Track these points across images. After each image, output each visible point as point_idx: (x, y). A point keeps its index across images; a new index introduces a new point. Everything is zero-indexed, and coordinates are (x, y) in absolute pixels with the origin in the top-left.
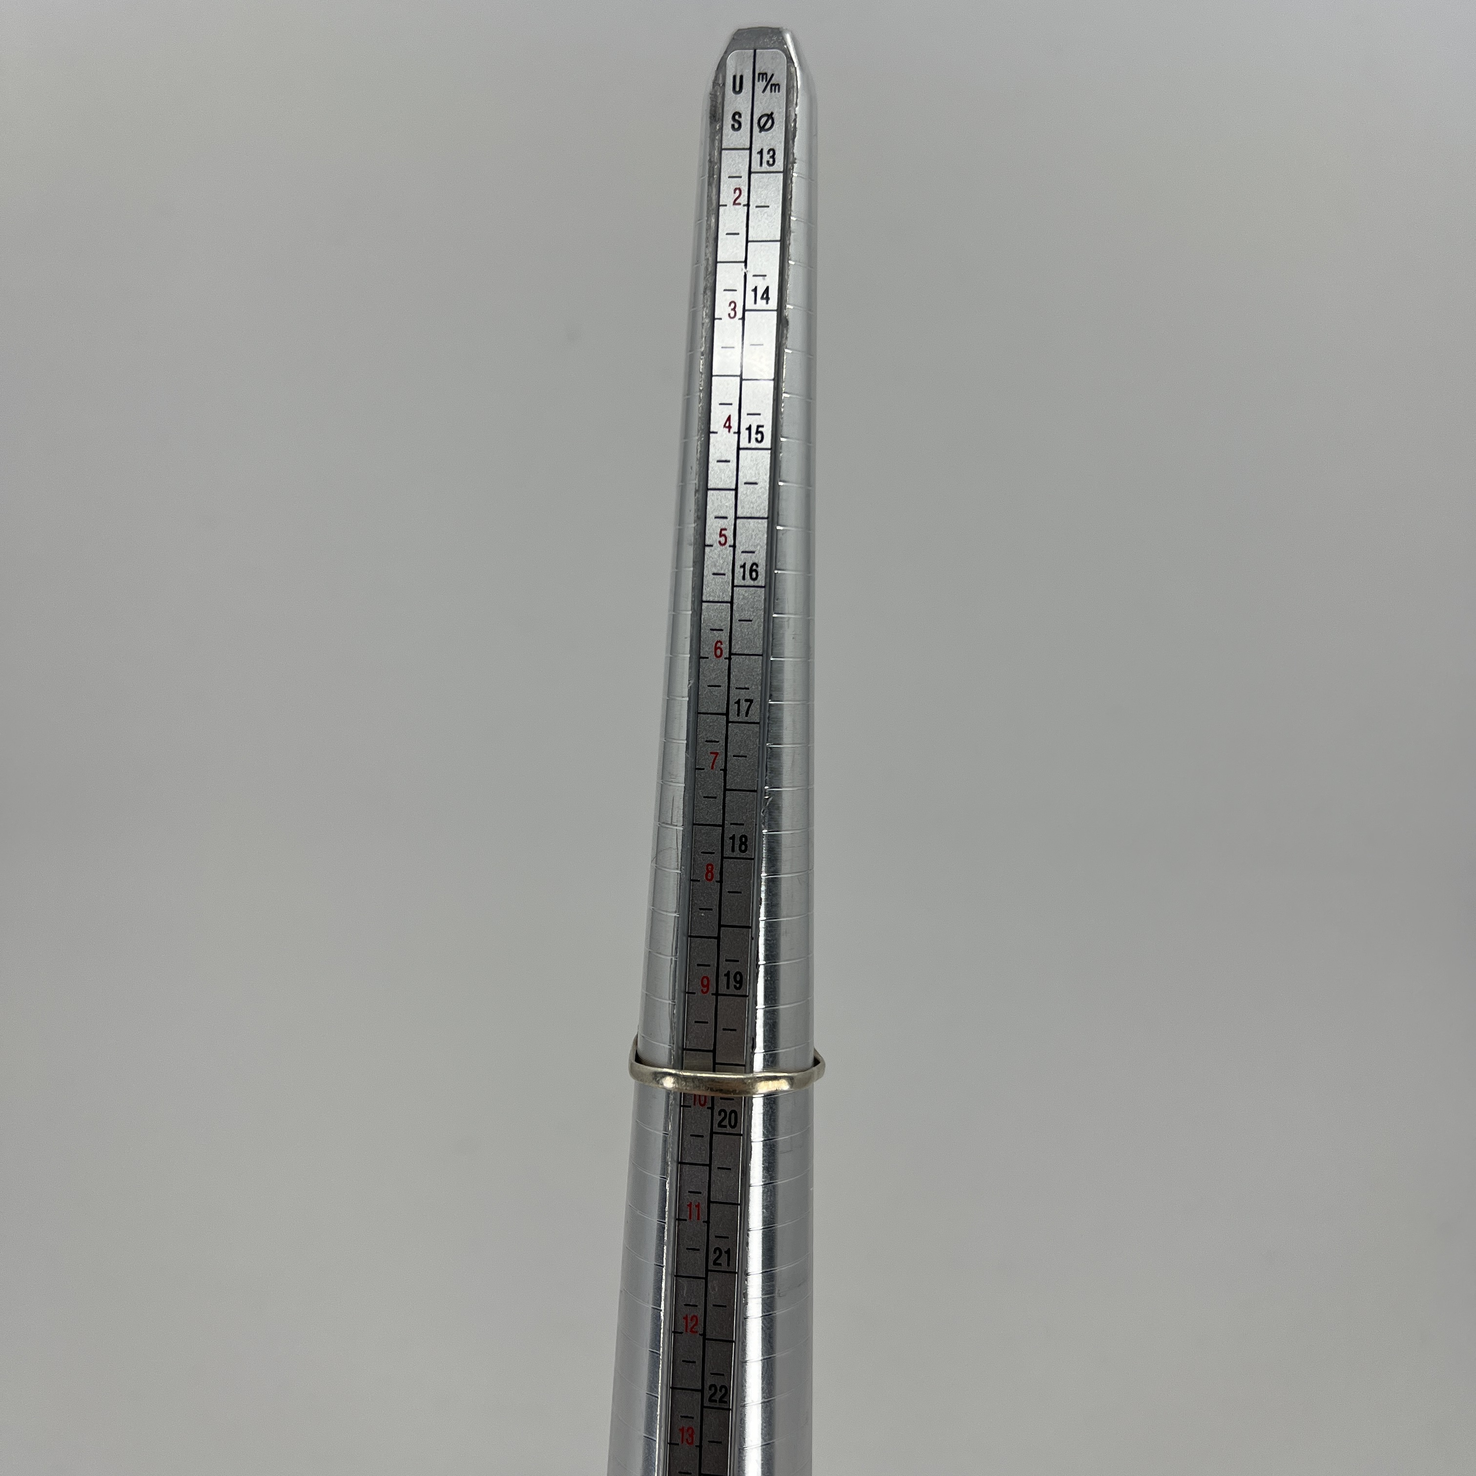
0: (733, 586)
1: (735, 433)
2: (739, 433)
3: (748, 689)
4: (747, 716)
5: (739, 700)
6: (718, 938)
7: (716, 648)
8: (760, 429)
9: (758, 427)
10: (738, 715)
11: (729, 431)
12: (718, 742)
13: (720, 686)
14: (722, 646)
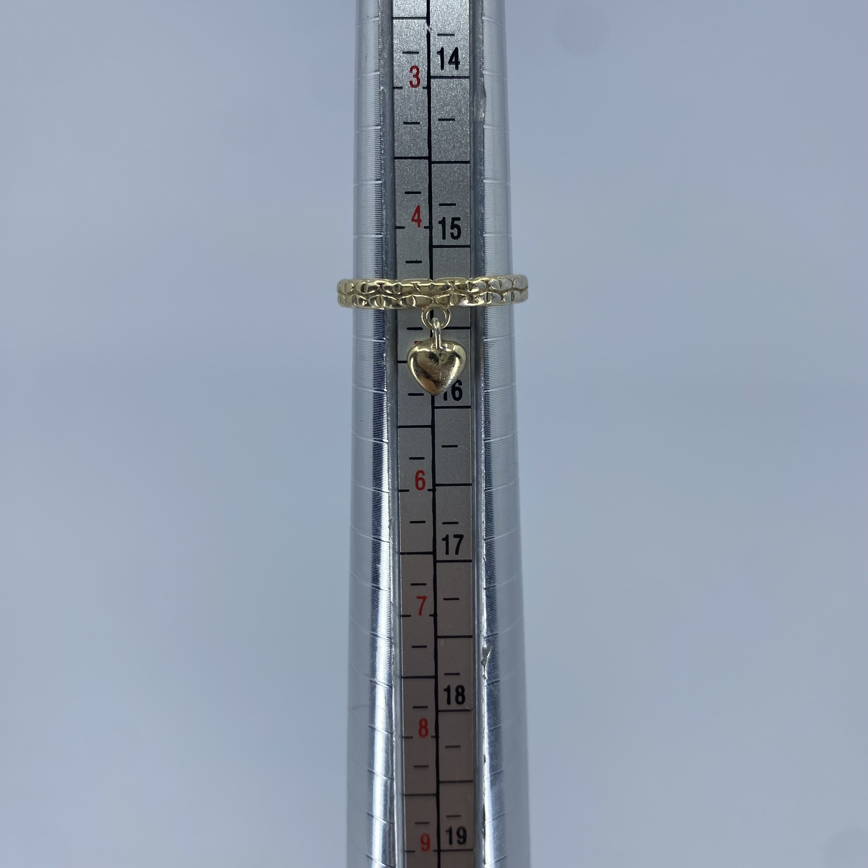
0: (434, 408)
1: (425, 227)
2: (430, 227)
3: (457, 523)
4: (457, 553)
5: (447, 536)
6: (437, 795)
7: (417, 479)
8: (456, 222)
9: (454, 219)
10: (447, 553)
11: (419, 226)
12: (425, 584)
13: (424, 522)
14: (425, 476)
